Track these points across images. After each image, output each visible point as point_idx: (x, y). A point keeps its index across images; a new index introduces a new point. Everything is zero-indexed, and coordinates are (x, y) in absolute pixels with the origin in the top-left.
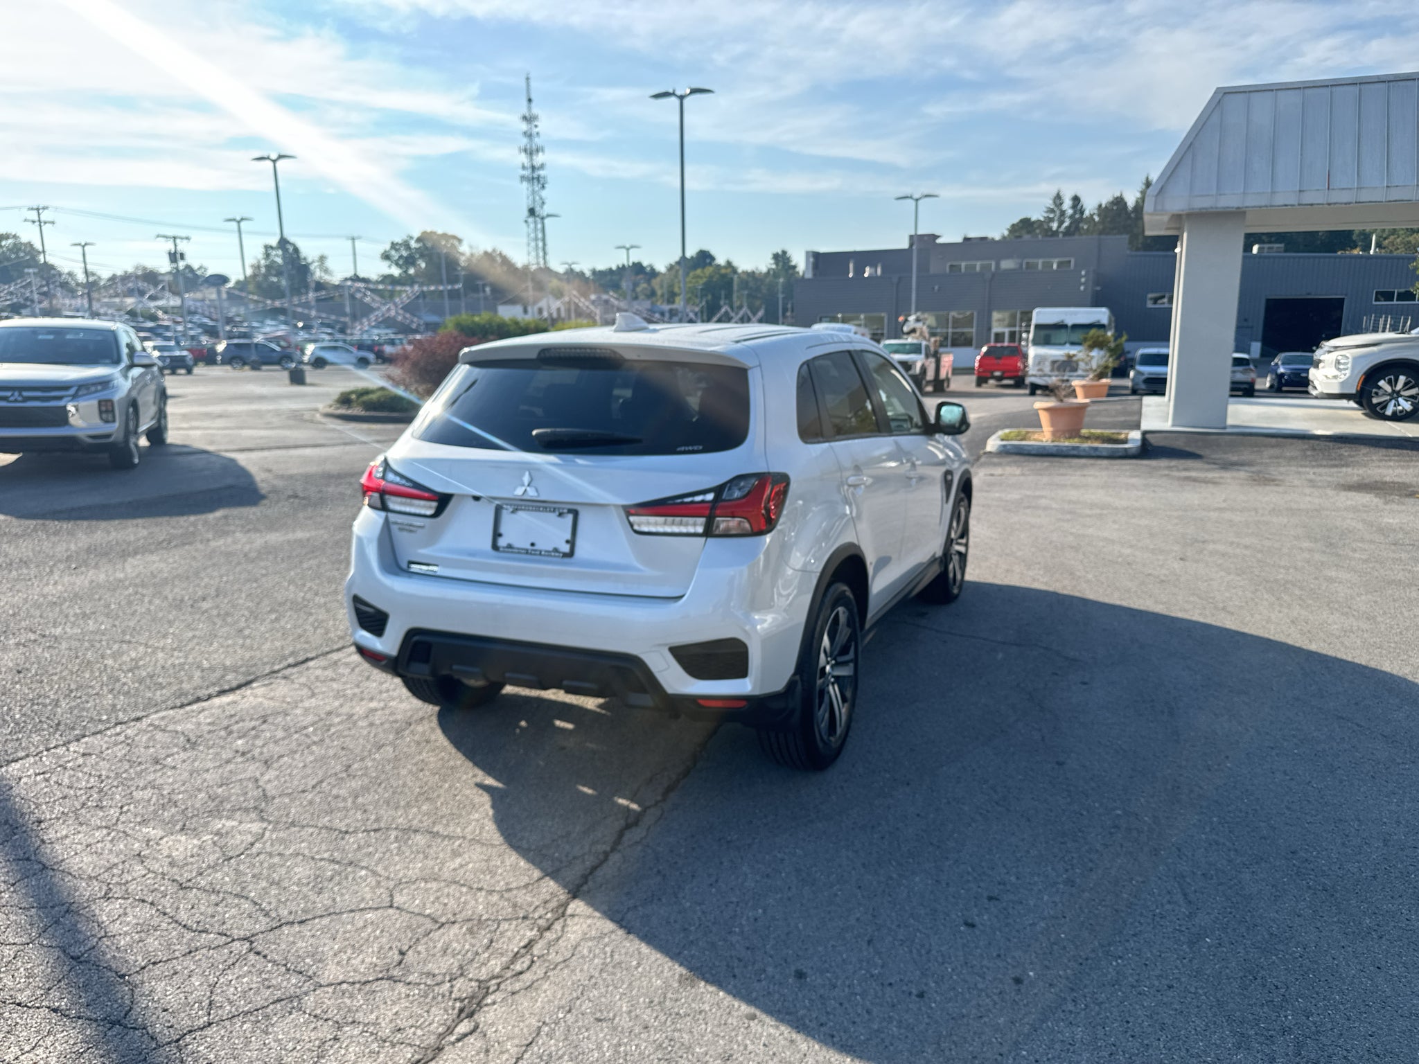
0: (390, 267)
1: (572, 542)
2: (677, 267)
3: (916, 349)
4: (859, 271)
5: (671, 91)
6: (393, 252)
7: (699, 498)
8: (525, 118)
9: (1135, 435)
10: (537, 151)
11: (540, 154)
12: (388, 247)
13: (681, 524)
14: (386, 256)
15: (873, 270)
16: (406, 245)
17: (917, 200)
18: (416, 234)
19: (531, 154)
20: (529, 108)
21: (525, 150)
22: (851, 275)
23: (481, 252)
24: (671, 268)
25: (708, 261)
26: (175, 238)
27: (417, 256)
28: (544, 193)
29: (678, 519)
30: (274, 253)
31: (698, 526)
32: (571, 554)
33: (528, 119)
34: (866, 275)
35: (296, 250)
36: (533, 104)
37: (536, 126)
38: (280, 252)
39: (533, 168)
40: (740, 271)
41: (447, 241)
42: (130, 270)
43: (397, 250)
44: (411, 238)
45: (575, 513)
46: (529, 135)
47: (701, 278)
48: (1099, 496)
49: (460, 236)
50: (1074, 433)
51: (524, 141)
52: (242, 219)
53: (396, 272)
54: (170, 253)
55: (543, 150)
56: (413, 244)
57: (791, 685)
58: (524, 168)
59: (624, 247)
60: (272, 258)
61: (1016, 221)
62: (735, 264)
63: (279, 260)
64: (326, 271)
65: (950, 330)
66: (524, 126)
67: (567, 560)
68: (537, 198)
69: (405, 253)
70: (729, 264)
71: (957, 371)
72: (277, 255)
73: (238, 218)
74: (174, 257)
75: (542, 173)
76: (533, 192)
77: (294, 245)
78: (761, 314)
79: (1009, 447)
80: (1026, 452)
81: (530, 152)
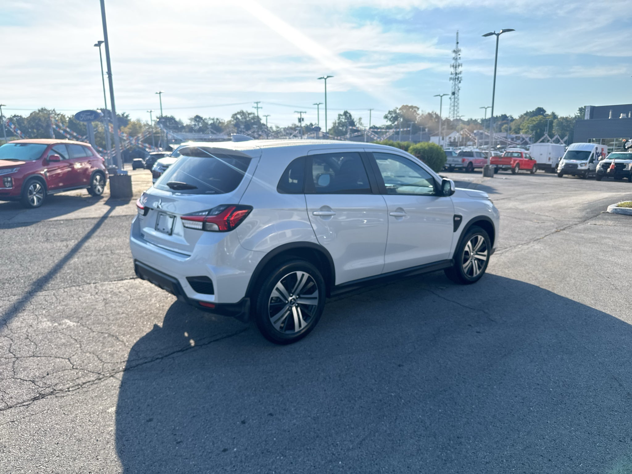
0: (387, 121)
1: (172, 229)
2: (525, 116)
3: (631, 157)
4: (615, 115)
5: (493, 32)
6: (389, 115)
8: (454, 51)
10: (459, 66)
11: (460, 67)
12: (387, 113)
14: (386, 117)
15: (625, 115)
16: (395, 112)
18: (399, 107)
19: (456, 67)
20: (457, 47)
21: (453, 66)
22: (610, 118)
23: (427, 113)
24: (521, 117)
25: (542, 113)
26: (301, 112)
27: (399, 116)
28: (460, 85)
30: (341, 117)
33: (456, 52)
34: (620, 117)
35: (350, 116)
36: (459, 44)
37: (459, 54)
38: (344, 117)
39: (456, 74)
40: (559, 117)
41: (413, 109)
42: (290, 126)
43: (391, 114)
44: (397, 108)
45: (175, 217)
46: (455, 59)
47: (535, 121)
49: (418, 107)
51: (453, 62)
52: (320, 104)
53: (389, 123)
54: (299, 119)
55: (461, 66)
56: (398, 111)
57: (243, 301)
58: (452, 74)
59: (484, 108)
60: (340, 119)
62: (556, 114)
63: (343, 120)
64: (361, 124)
66: (454, 55)
67: (170, 236)
68: (457, 87)
69: (394, 115)
70: (553, 113)
72: (343, 118)
73: (318, 103)
75: (460, 76)
76: (455, 84)
77: (350, 114)
78: (566, 138)
79: (618, 210)
80: (629, 214)
81: (455, 67)
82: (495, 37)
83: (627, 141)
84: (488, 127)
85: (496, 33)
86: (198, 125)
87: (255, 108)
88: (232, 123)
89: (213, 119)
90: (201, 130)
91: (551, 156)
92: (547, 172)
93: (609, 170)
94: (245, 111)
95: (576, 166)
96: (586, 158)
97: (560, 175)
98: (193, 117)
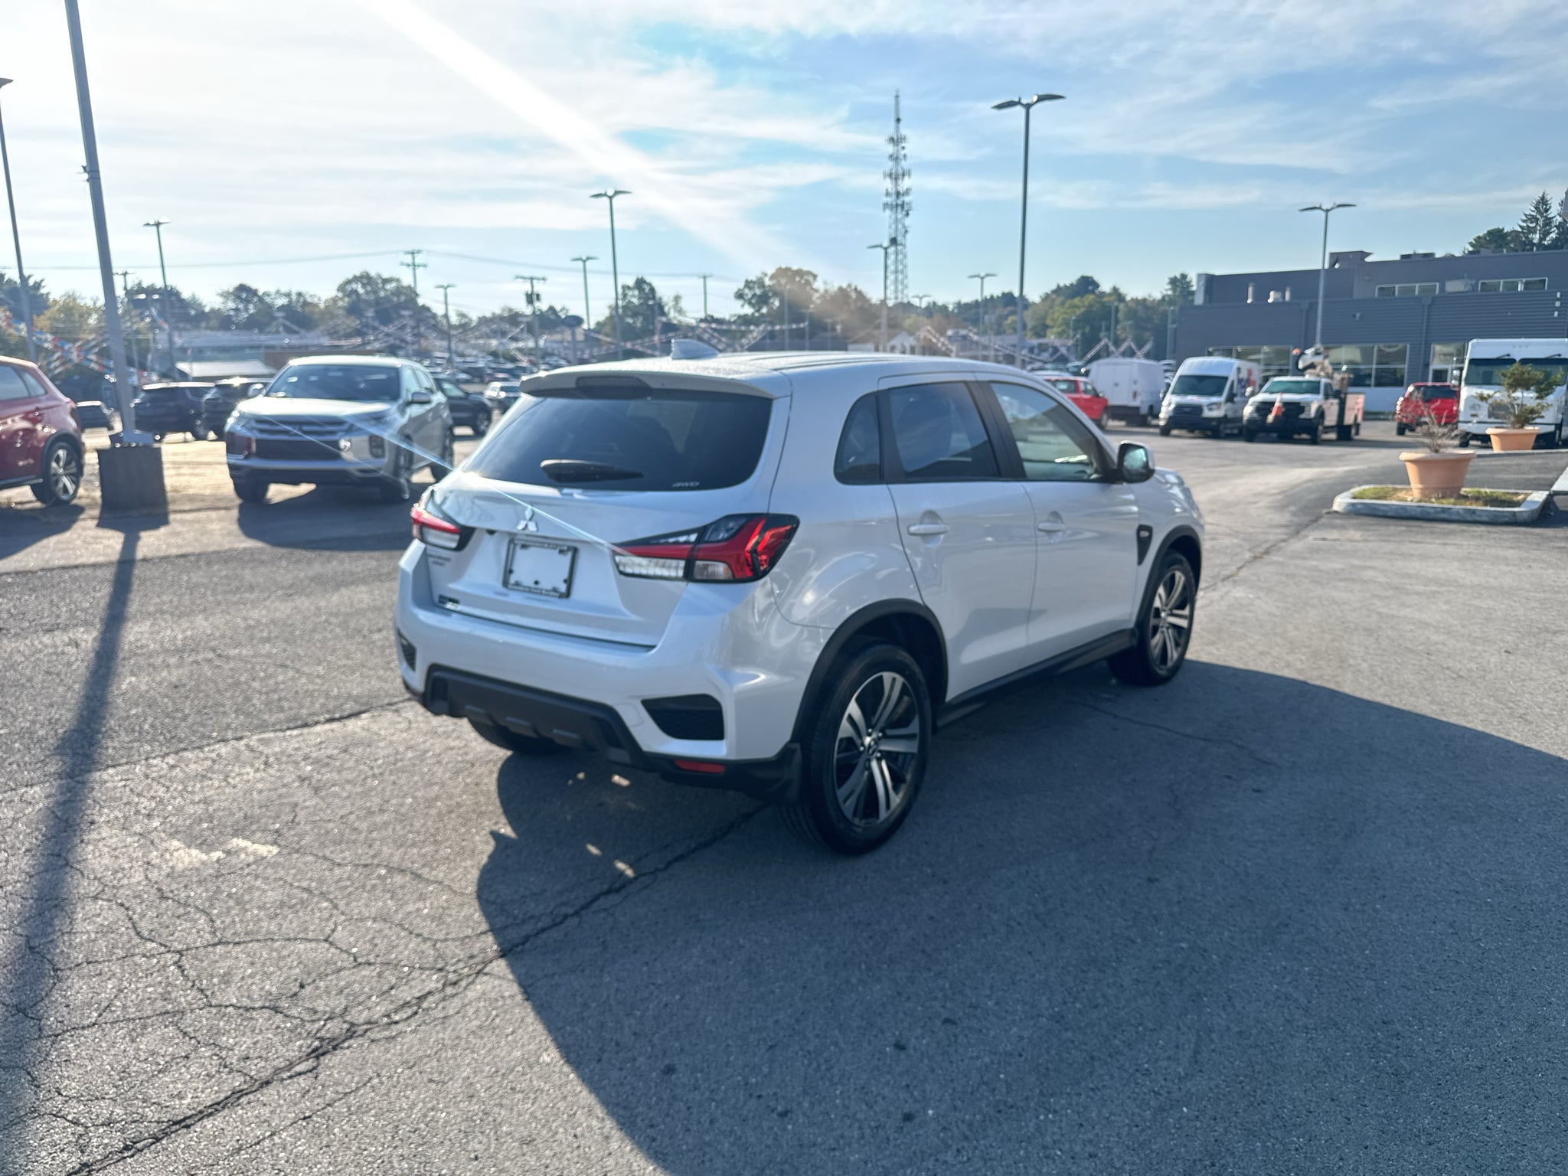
0: (743, 306)
1: (569, 582)
2: (1054, 296)
3: (1314, 388)
4: (1260, 296)
5: (1016, 100)
6: (747, 291)
7: (682, 539)
8: (892, 140)
9: (1539, 496)
10: (903, 175)
11: (906, 178)
12: (741, 285)
13: (663, 566)
14: (740, 295)
15: (1279, 295)
16: (760, 283)
17: (1327, 211)
18: (771, 271)
19: (896, 179)
20: (897, 129)
21: (890, 175)
22: (1249, 301)
23: (836, 288)
24: (1046, 298)
25: (1090, 288)
26: (532, 279)
27: (770, 294)
28: (908, 221)
29: (661, 561)
30: (630, 293)
31: (676, 568)
32: (567, 594)
33: (895, 141)
34: (1270, 301)
35: (652, 290)
36: (902, 124)
37: (903, 148)
38: (636, 292)
39: (898, 194)
40: (1128, 298)
41: (802, 277)
42: (498, 312)
43: (750, 289)
44: (766, 275)
45: (575, 551)
46: (895, 158)
47: (1079, 307)
48: (1452, 570)
49: (815, 272)
50: (1451, 491)
51: (890, 165)
52: (588, 258)
53: (748, 310)
54: (527, 295)
55: (909, 175)
56: (767, 282)
57: (786, 753)
58: (888, 194)
59: (978, 276)
60: (629, 298)
61: (1482, 233)
62: (1122, 290)
63: (635, 301)
64: (680, 311)
65: (1374, 366)
66: (890, 149)
67: (564, 601)
68: (900, 226)
69: (758, 292)
70: (1115, 290)
71: (1370, 415)
72: (633, 296)
73: (584, 258)
74: (531, 298)
75: (907, 199)
76: (896, 220)
77: (650, 285)
78: (1148, 347)
79: (1359, 506)
80: (1381, 514)
81: (895, 177)
82: (1019, 111)
83: (1302, 353)
84: (975, 321)
85: (1024, 101)
86: (246, 309)
87: (409, 265)
88: (340, 303)
89: (288, 295)
90: (251, 324)
91: (1138, 388)
92: (1130, 423)
93: (1270, 418)
94: (373, 274)
95: (1198, 409)
96: (1218, 392)
97: (1165, 432)
98: (231, 290)
